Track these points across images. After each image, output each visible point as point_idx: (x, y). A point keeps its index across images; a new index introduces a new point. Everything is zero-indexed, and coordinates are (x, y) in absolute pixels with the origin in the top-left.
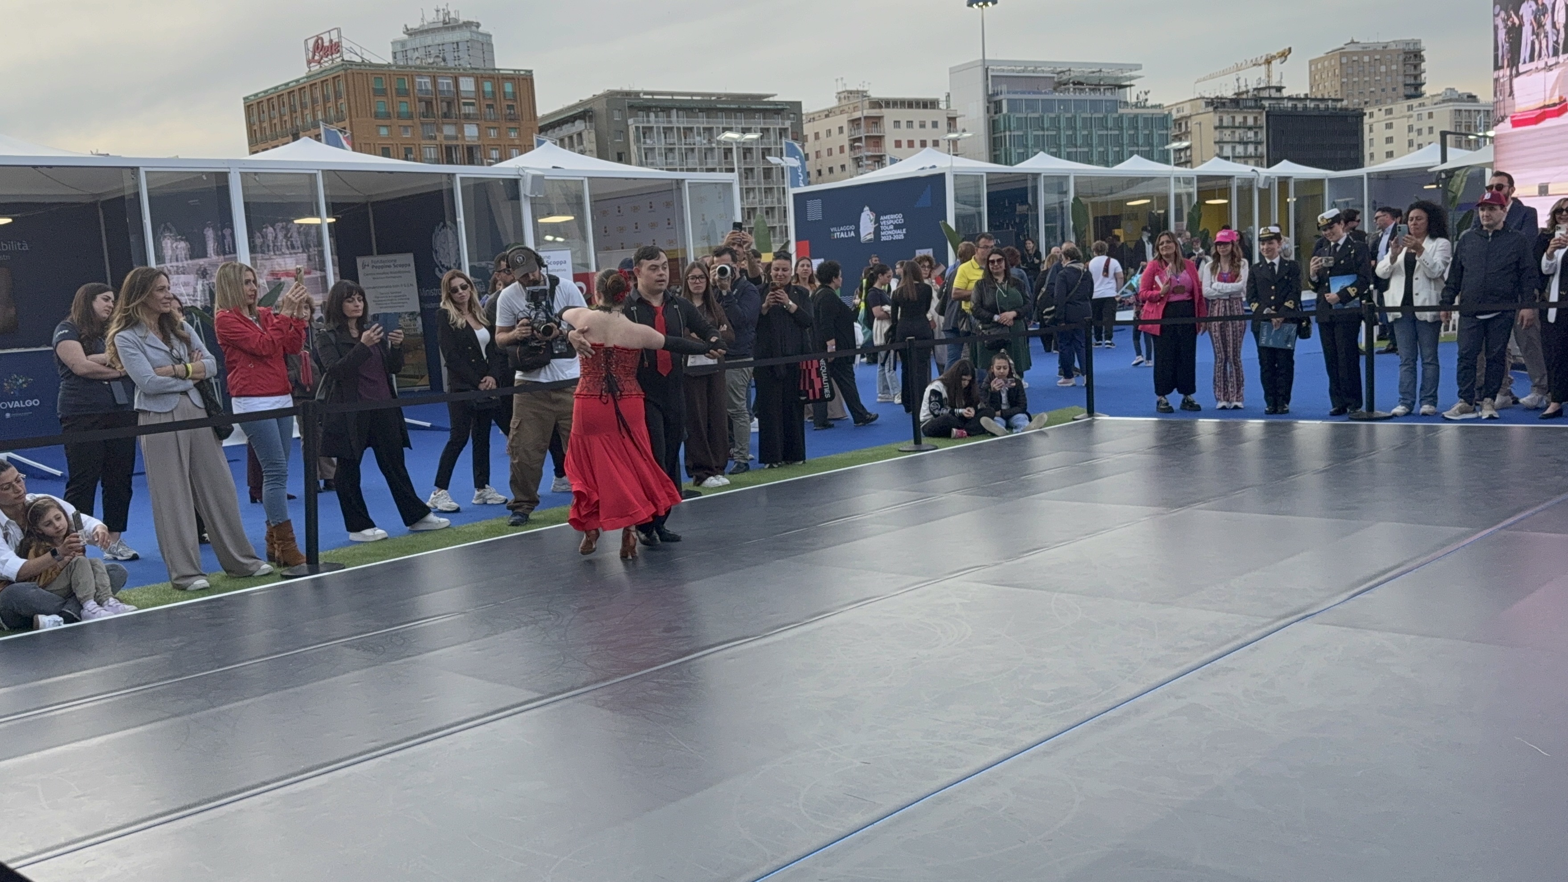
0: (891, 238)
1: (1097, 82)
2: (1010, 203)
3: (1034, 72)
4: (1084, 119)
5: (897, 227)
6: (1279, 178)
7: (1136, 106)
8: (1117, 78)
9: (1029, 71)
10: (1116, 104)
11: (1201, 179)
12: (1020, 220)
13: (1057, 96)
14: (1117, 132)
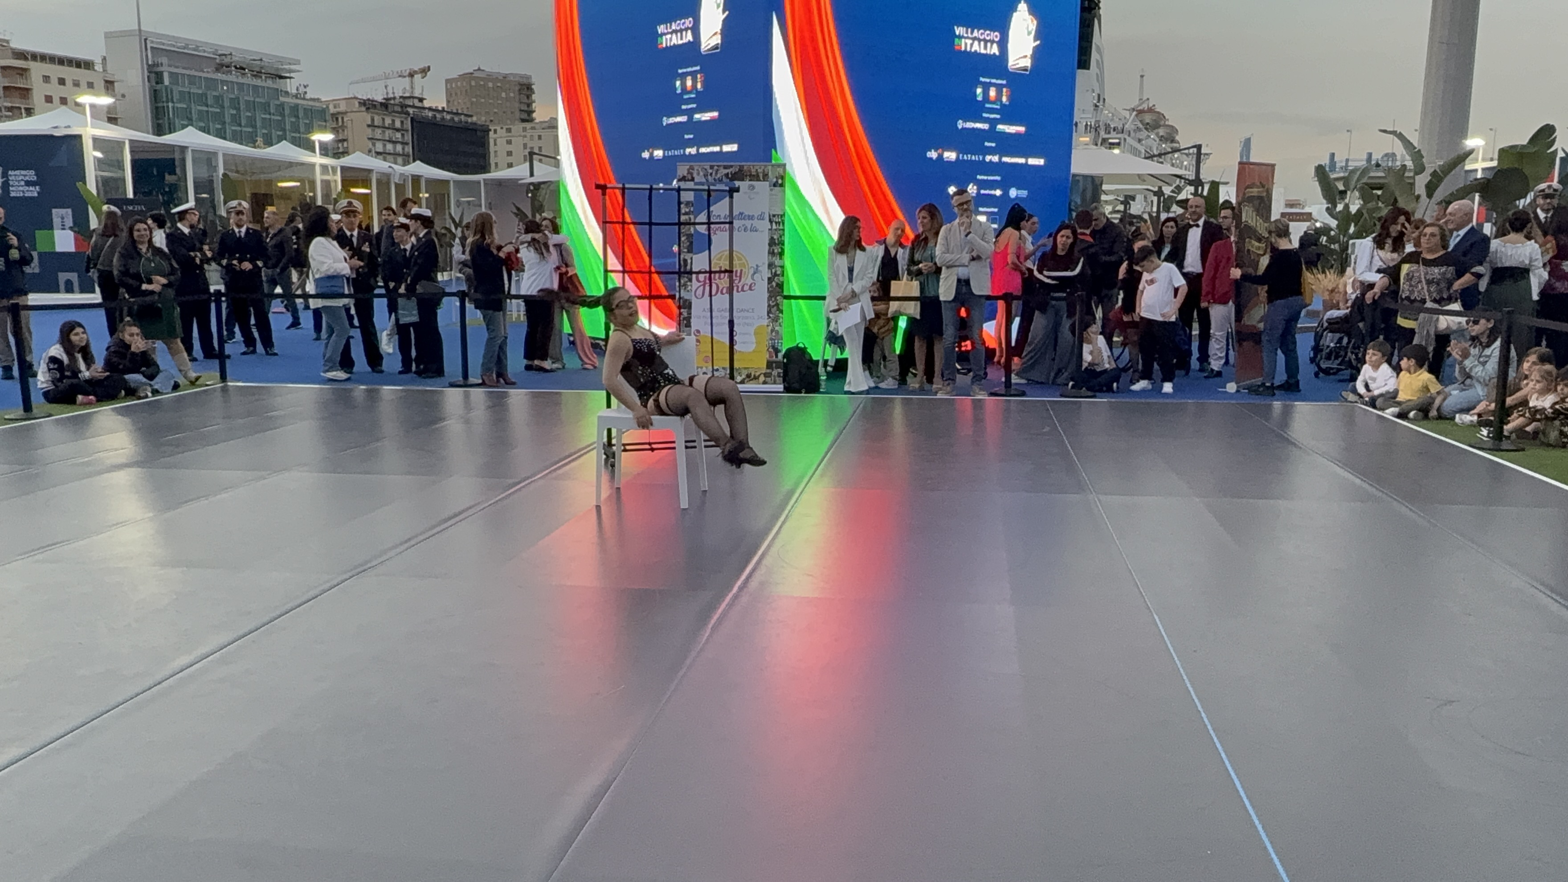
0: (22, 195)
1: (258, 70)
2: (158, 172)
3: (194, 50)
4: (247, 102)
5: (28, 183)
6: (413, 176)
7: (296, 96)
8: (278, 69)
9: (188, 49)
10: (277, 92)
11: (344, 169)
12: (170, 188)
13: (219, 76)
14: (279, 118)
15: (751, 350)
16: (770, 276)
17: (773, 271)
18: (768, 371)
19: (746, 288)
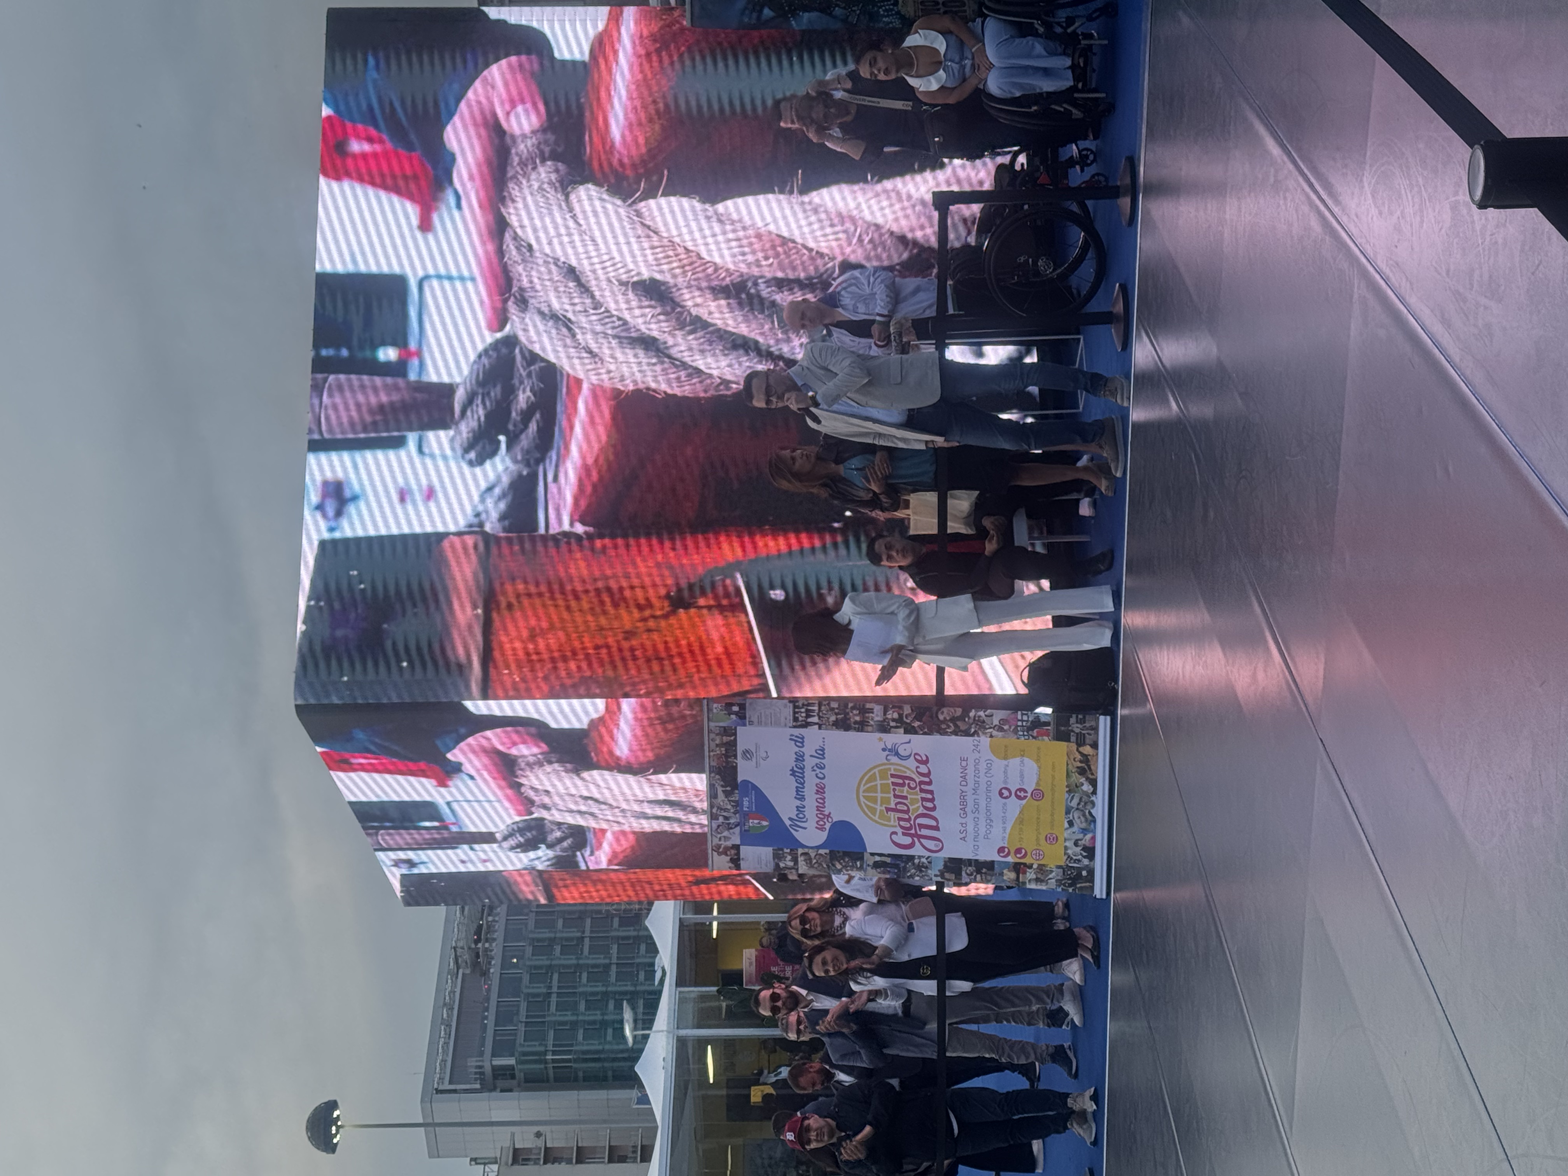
13: (495, 970)
15: (1035, 766)
16: (902, 730)
17: (893, 724)
18: (1073, 739)
19: (923, 769)
